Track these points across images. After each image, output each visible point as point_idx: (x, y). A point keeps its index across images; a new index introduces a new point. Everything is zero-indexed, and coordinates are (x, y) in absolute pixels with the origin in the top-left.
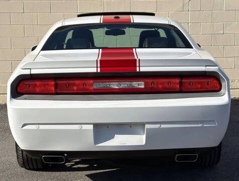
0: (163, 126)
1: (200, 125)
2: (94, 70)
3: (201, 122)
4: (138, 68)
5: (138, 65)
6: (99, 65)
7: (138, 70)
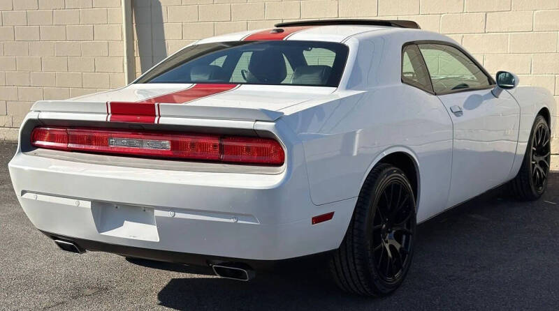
0: (178, 215)
1: (232, 221)
2: (102, 118)
3: (235, 216)
4: (157, 119)
5: (157, 113)
6: (110, 111)
7: (156, 122)
